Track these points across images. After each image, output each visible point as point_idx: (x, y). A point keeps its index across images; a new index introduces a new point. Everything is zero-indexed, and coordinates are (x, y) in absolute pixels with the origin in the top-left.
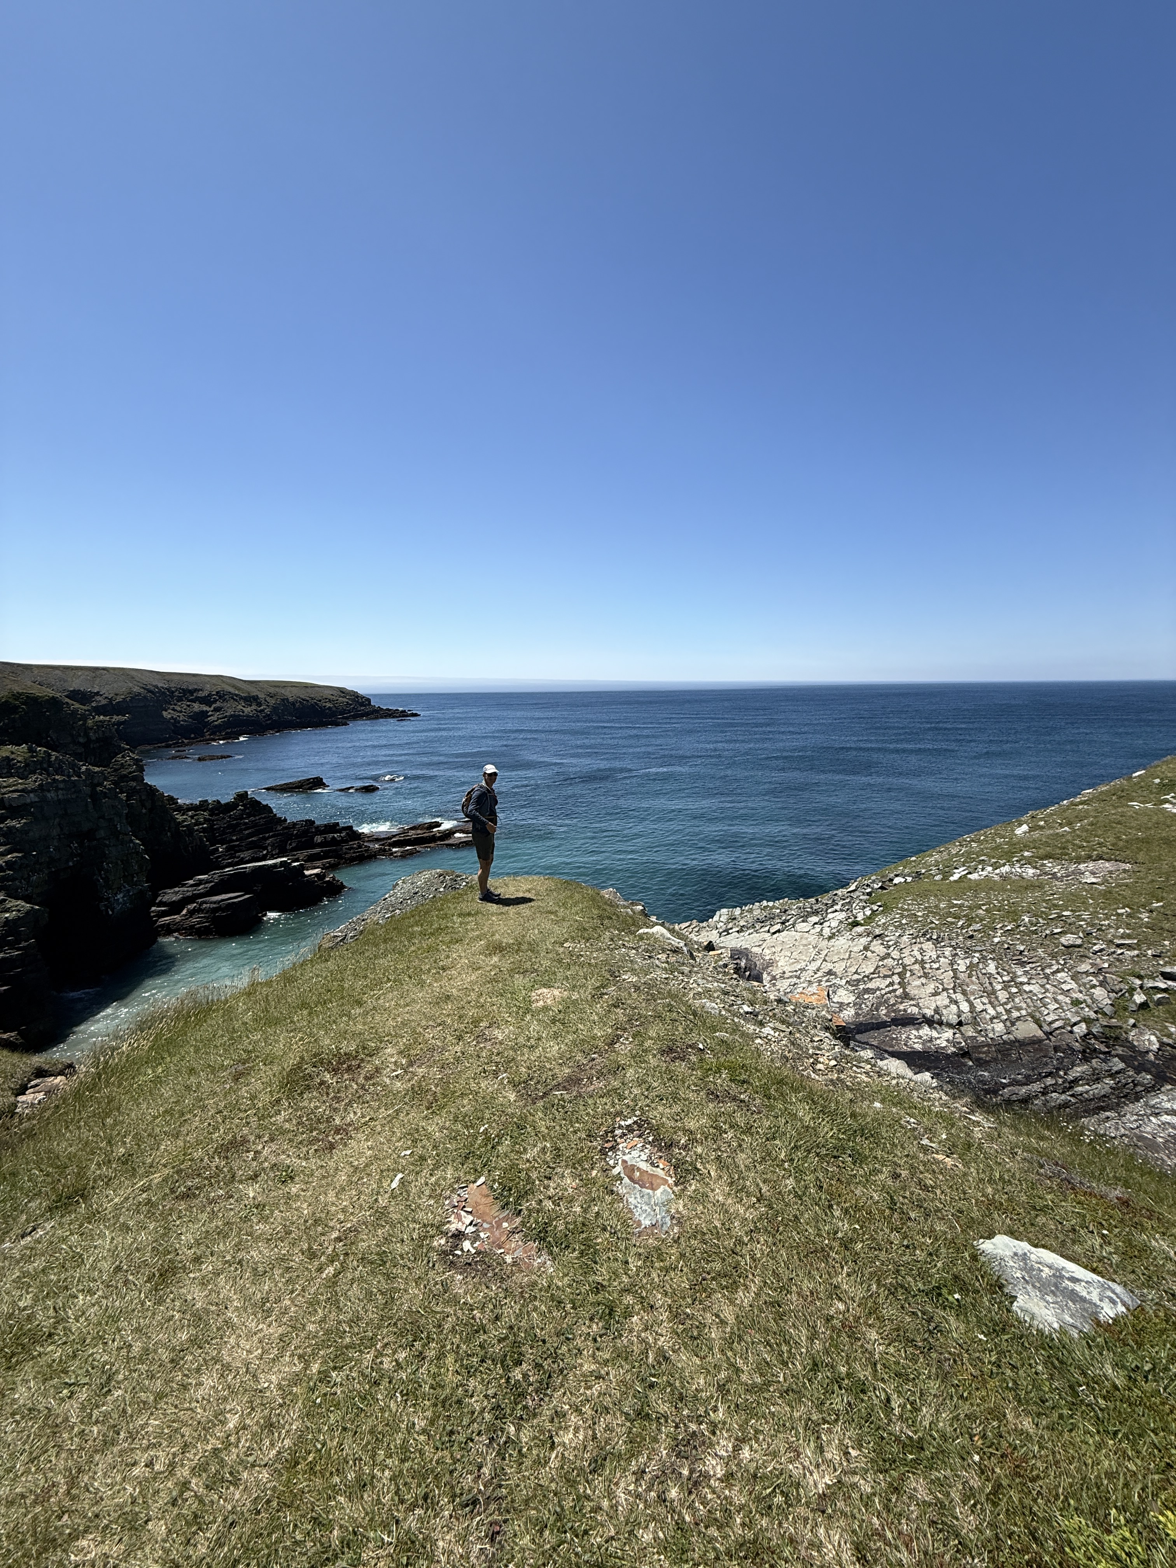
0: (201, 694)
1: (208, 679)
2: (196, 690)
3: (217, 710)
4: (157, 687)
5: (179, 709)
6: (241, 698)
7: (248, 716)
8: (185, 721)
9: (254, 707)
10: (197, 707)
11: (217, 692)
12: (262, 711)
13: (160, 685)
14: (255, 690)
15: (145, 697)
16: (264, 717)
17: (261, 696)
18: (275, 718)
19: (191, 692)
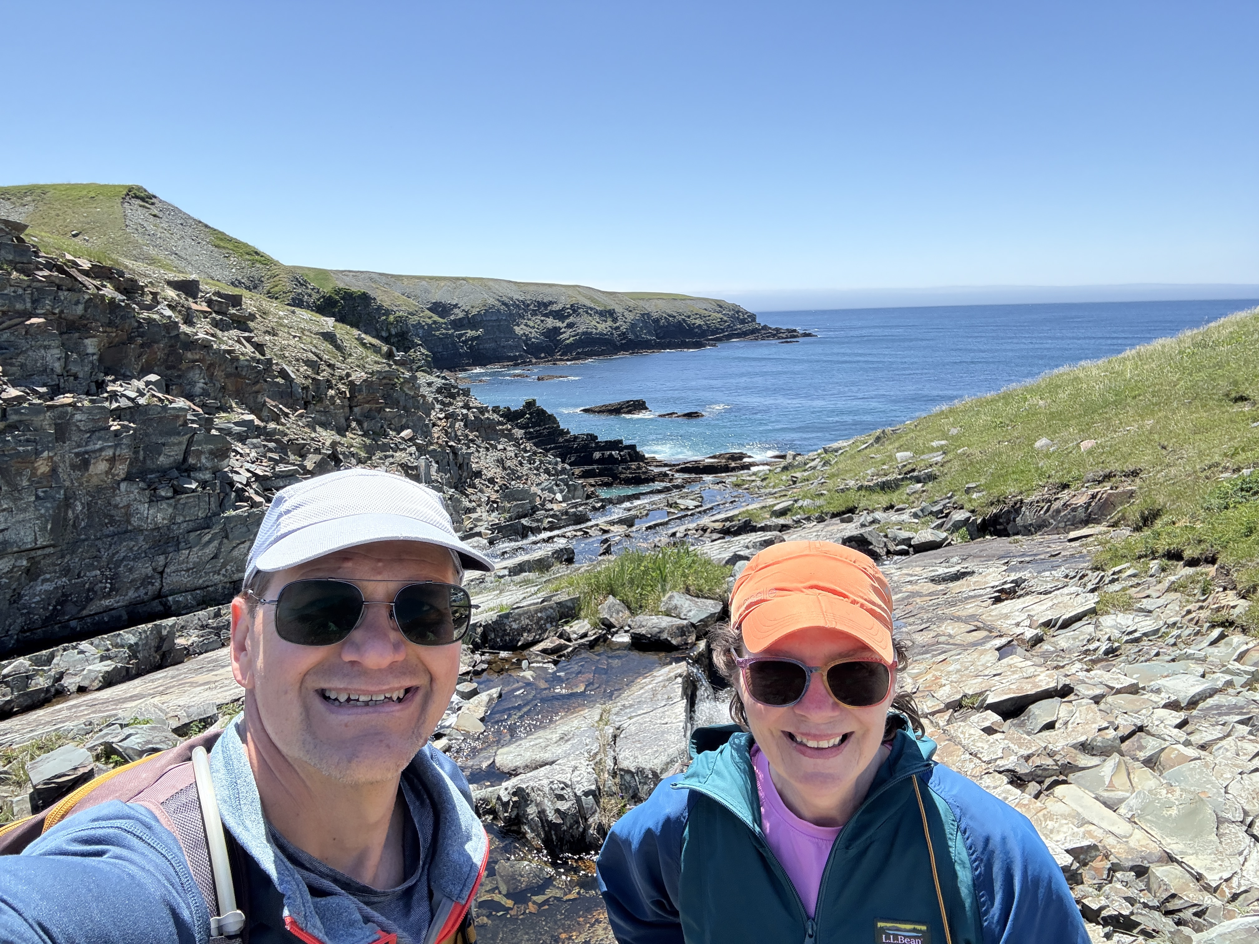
0: (555, 307)
1: (563, 290)
2: (551, 303)
3: (570, 326)
4: (512, 299)
5: (531, 324)
6: (596, 312)
7: (601, 334)
8: (537, 338)
9: (609, 323)
10: (551, 322)
11: (572, 306)
12: (617, 328)
13: (516, 297)
14: (612, 303)
15: (498, 310)
16: (619, 336)
17: (619, 309)
18: (631, 336)
19: (546, 305)
